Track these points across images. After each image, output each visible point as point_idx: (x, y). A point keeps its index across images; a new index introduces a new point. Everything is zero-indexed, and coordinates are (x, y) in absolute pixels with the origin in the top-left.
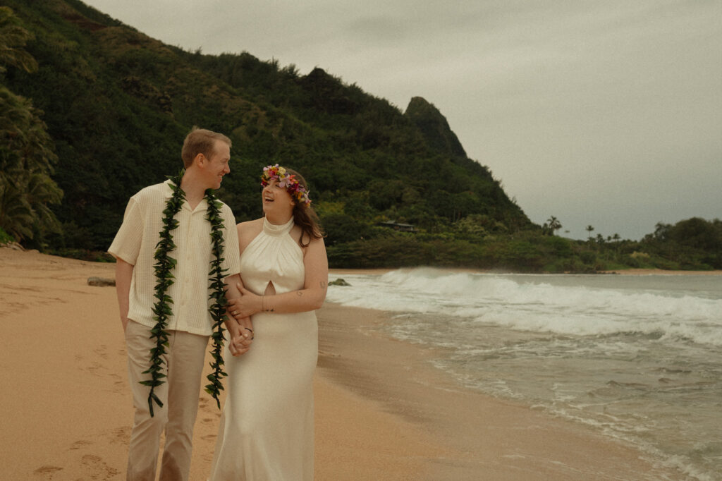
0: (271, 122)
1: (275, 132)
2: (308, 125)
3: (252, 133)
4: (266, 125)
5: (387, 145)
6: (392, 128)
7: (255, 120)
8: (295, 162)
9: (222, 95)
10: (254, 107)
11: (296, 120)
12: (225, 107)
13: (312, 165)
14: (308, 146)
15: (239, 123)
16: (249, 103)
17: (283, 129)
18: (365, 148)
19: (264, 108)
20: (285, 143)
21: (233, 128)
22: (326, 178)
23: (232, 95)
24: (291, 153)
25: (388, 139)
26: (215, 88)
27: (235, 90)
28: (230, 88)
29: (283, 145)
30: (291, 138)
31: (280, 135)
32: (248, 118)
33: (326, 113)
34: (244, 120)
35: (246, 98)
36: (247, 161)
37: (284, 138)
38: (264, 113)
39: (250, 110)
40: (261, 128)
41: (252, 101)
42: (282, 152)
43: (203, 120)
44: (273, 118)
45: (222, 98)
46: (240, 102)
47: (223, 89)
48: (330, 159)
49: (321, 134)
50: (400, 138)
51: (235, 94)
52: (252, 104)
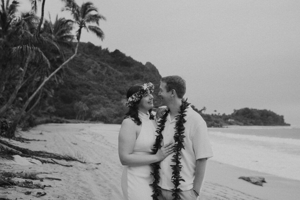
0: (102, 68)
1: (104, 72)
2: (116, 70)
3: (95, 72)
4: (100, 70)
5: (142, 78)
6: (144, 73)
7: (96, 68)
8: (112, 84)
9: (83, 57)
10: (96, 62)
11: (111, 68)
12: (84, 62)
13: (118, 85)
14: (117, 78)
15: (90, 68)
16: (93, 60)
17: (107, 71)
18: (135, 80)
19: (99, 63)
20: (108, 76)
21: (87, 70)
22: (123, 90)
23: (87, 58)
24: (110, 80)
25: (143, 77)
26: (80, 54)
27: (88, 56)
28: (86, 55)
29: (107, 77)
30: (110, 75)
31: (106, 73)
32: (93, 67)
33: (120, 66)
34: (92, 67)
35: (92, 59)
36: (95, 83)
37: (107, 75)
38: (99, 65)
39: (94, 63)
40: (98, 70)
41: (94, 60)
42: (107, 80)
43: (76, 67)
44: (103, 67)
45: (83, 58)
46: (89, 60)
47: (83, 55)
48: (125, 83)
49: (120, 74)
50: (147, 76)
51: (88, 57)
52: (95, 61)
